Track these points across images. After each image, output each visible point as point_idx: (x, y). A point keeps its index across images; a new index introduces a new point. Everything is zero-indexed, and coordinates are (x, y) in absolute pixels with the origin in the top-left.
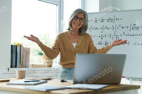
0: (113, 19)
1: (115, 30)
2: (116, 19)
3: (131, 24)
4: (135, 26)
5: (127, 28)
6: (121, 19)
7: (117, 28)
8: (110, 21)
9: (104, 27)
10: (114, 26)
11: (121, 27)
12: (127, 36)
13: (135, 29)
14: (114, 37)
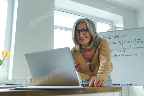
0: (119, 36)
1: (122, 45)
2: (122, 36)
3: (136, 39)
4: (140, 40)
5: (132, 42)
6: (126, 36)
7: (123, 43)
8: (116, 37)
9: (112, 42)
10: (121, 41)
11: (127, 41)
12: (134, 48)
13: (139, 42)
14: (122, 50)
